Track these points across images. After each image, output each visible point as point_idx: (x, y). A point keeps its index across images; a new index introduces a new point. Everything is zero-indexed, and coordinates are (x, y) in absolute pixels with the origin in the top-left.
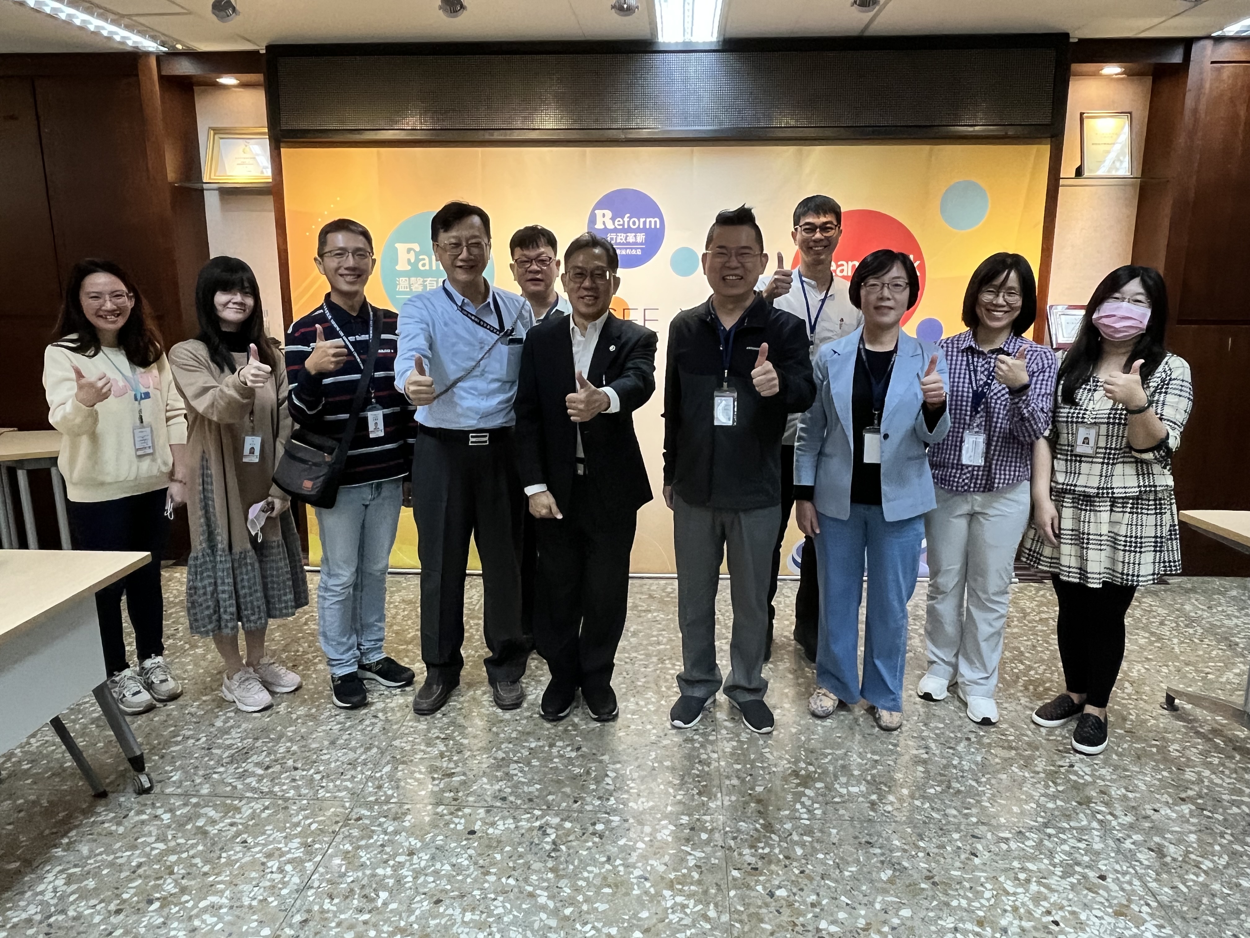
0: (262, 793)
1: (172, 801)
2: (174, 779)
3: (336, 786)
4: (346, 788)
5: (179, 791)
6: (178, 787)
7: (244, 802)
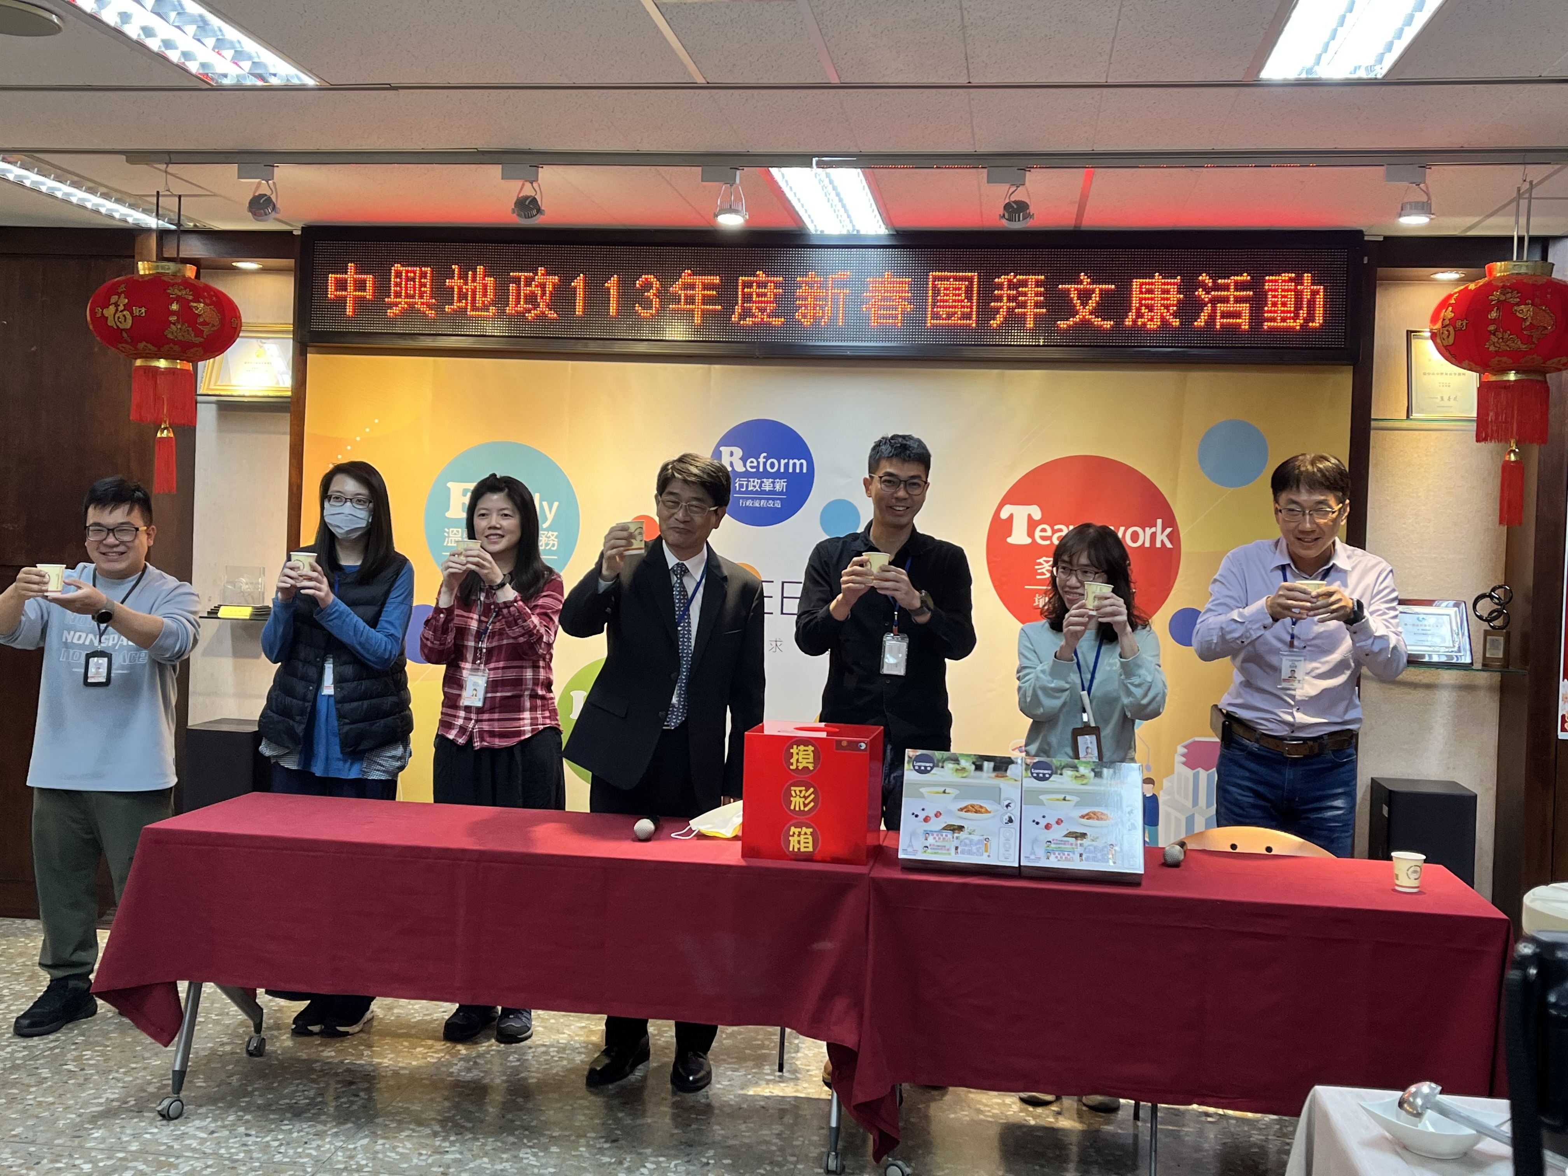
0: (205, 1153)
1: (93, 1154)
2: (96, 1135)
3: (296, 1153)
4: (309, 1155)
5: (102, 1146)
6: (101, 1143)
7: (180, 1160)
